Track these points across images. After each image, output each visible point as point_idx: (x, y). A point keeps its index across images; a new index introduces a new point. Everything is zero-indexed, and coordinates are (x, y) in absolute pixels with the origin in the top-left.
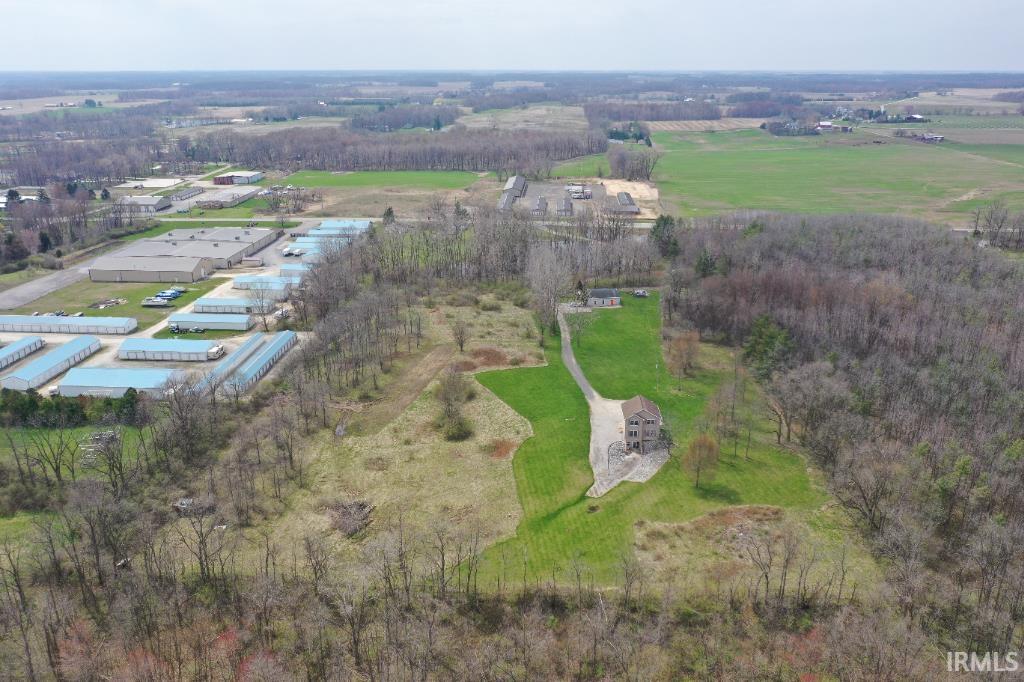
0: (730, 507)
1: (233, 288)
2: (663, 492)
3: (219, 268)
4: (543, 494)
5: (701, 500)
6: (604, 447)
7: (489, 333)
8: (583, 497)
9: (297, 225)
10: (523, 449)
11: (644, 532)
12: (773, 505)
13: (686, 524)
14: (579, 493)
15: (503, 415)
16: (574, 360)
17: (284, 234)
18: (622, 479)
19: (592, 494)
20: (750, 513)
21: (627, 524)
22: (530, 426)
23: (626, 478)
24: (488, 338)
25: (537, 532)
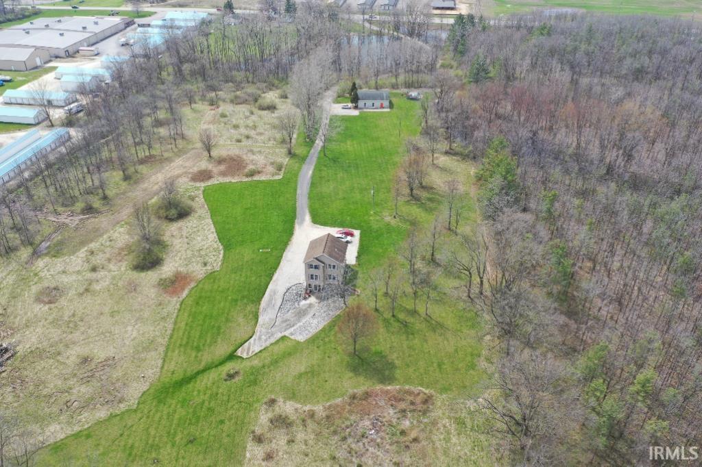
0: (378, 387)
1: (55, 78)
2: (317, 355)
3: (57, 57)
4: (192, 348)
5: (351, 374)
6: (281, 289)
7: (248, 137)
8: (232, 357)
9: (149, 14)
10: (200, 286)
11: (270, 415)
12: (427, 387)
13: (319, 409)
14: (232, 348)
15: (203, 240)
16: (311, 172)
17: (134, 23)
18: (283, 334)
19: (242, 353)
20: (395, 399)
21: (258, 401)
22: (221, 256)
23: (287, 333)
24: (245, 142)
25: (160, 402)
